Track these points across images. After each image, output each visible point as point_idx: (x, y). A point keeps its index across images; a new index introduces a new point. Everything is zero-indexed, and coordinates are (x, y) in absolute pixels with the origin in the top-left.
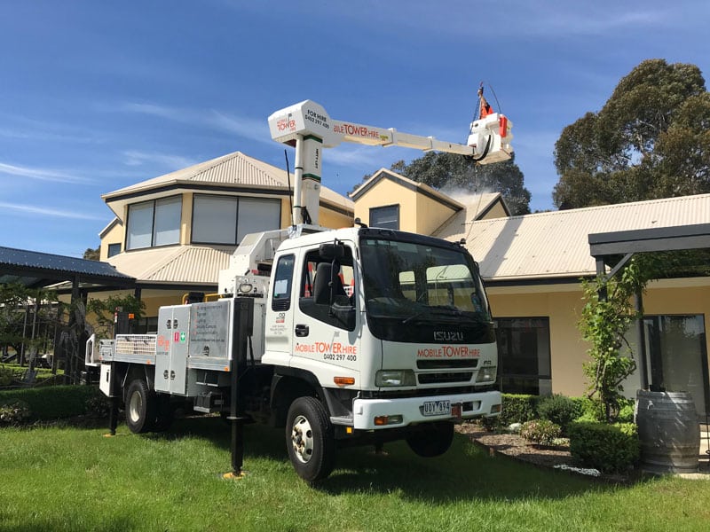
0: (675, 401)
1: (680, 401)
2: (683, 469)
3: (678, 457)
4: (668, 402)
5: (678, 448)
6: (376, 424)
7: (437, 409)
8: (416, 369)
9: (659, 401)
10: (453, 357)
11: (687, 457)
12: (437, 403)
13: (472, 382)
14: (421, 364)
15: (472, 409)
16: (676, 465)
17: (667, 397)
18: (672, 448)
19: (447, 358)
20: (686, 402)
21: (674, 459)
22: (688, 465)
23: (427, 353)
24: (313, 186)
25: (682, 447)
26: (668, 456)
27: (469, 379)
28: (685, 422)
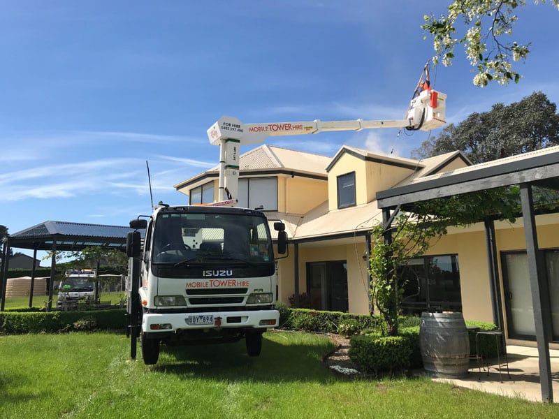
0: (438, 320)
1: (442, 320)
2: (444, 375)
3: (440, 365)
4: (434, 320)
5: (439, 358)
6: (152, 328)
7: (201, 321)
8: (185, 294)
9: (428, 320)
10: (220, 287)
11: (447, 365)
12: (201, 317)
13: (243, 303)
14: (189, 292)
15: (240, 322)
16: (439, 371)
17: (433, 317)
18: (435, 358)
19: (213, 287)
20: (448, 321)
21: (437, 367)
22: (449, 372)
23: (194, 285)
24: (232, 173)
25: (442, 357)
26: (433, 364)
27: (241, 302)
28: (445, 337)
